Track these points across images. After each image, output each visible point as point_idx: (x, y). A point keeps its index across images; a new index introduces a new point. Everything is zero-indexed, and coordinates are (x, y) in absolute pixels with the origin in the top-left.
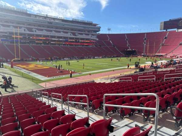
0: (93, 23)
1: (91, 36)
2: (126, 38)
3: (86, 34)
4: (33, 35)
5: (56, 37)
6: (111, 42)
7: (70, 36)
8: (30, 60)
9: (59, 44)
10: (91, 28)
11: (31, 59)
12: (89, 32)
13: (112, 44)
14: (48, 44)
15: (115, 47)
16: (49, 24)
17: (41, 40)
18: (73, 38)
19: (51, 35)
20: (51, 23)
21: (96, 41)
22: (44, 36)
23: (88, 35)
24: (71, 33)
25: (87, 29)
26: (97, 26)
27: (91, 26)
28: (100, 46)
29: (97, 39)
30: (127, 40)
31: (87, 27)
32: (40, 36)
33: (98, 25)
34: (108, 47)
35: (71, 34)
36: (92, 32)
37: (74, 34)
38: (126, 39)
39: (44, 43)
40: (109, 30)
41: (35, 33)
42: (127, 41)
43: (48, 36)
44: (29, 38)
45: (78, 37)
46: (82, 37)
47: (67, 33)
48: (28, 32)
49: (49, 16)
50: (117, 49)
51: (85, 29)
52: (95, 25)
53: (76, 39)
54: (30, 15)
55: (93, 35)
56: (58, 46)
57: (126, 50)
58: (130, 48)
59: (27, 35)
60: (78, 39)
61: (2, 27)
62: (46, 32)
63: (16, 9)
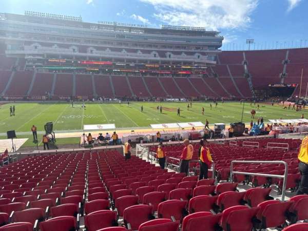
0: (206, 30)
1: (199, 57)
2: (287, 59)
4: (84, 58)
5: (125, 61)
6: (246, 68)
7: (153, 58)
8: (43, 99)
9: (127, 73)
10: (203, 40)
11: (45, 97)
12: (197, 48)
13: (246, 72)
15: (249, 79)
16: (118, 39)
17: (97, 66)
18: (157, 62)
19: (117, 56)
20: (123, 36)
21: (214, 66)
22: (104, 59)
23: (192, 54)
24: (157, 51)
25: (192, 43)
26: (218, 35)
27: (203, 37)
28: (216, 76)
29: (215, 62)
30: (286, 62)
32: (97, 59)
33: (217, 33)
34: (232, 77)
35: (155, 55)
37: (162, 54)
38: (283, 61)
39: (104, 71)
40: (250, 42)
41: (89, 54)
42: (285, 66)
43: (110, 59)
44: (76, 62)
45: (168, 59)
46: (177, 59)
47: (149, 52)
48: (77, 53)
49: (119, 24)
50: (250, 83)
51: (189, 43)
52: (213, 34)
54: (88, 25)
55: (204, 54)
56: (125, 75)
57: (270, 85)
58: (282, 82)
59: (74, 58)
60: (168, 62)
61: (40, 47)
62: (110, 52)
63: (63, 17)
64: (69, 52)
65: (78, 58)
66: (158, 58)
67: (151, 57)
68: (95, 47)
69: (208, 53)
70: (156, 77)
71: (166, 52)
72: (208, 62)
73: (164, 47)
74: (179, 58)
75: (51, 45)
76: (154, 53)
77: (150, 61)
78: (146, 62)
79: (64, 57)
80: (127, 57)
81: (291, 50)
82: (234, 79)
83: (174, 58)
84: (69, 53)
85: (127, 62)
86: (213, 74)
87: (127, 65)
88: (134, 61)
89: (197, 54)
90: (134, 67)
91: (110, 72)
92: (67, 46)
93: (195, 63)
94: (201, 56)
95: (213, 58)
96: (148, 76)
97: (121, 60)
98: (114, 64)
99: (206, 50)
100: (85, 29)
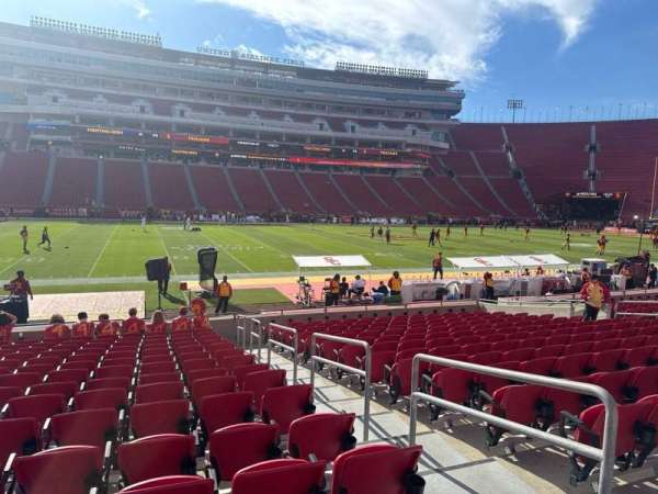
0: (430, 77)
1: (414, 132)
2: (593, 141)
3: (390, 125)
4: (166, 127)
5: (258, 137)
6: (511, 159)
7: (318, 133)
9: (262, 163)
10: (421, 98)
11: (85, 210)
12: (409, 115)
13: (513, 166)
14: (218, 160)
15: (522, 181)
16: (244, 89)
17: (196, 145)
18: (326, 141)
19: (238, 126)
20: (250, 83)
21: (446, 153)
22: (211, 131)
23: (401, 126)
25: (400, 103)
26: (452, 88)
27: (420, 92)
28: (451, 174)
29: (447, 146)
30: (593, 148)
31: (405, 97)
32: (195, 129)
33: (452, 84)
34: (486, 179)
35: (321, 125)
36: (428, 114)
37: (337, 125)
38: (588, 147)
39: (210, 158)
40: (514, 105)
41: (176, 119)
42: (592, 155)
43: (224, 131)
44: (147, 136)
45: (349, 135)
46: (368, 136)
47: (308, 119)
48: (150, 116)
49: (243, 56)
50: (525, 189)
51: (391, 103)
52: (443, 85)
53: (342, 142)
54: (175, 56)
55: (424, 127)
56: (257, 167)
57: (568, 194)
58: (592, 188)
59: (143, 126)
60: (350, 142)
61: (64, 99)
62: (223, 116)
63: (120, 34)
64: (130, 112)
65: (151, 125)
66: (330, 133)
67: (312, 129)
68: (190, 105)
69: (431, 125)
70: (325, 172)
71: (345, 120)
72: (432, 143)
73: (340, 109)
74: (373, 133)
75: (89, 96)
76: (318, 121)
77: (312, 137)
78: (302, 138)
79: (119, 122)
80: (261, 128)
81: (600, 125)
82: (490, 180)
83: (363, 133)
84: (132, 115)
85: (261, 139)
86: (446, 170)
87: (261, 144)
88: (277, 136)
89: (409, 128)
90: (278, 151)
91: (225, 159)
92: (128, 100)
93: (408, 145)
94: (418, 131)
95: (441, 136)
96: (308, 170)
97: (249, 135)
98: (234, 143)
99: (429, 119)
100: (167, 64)
